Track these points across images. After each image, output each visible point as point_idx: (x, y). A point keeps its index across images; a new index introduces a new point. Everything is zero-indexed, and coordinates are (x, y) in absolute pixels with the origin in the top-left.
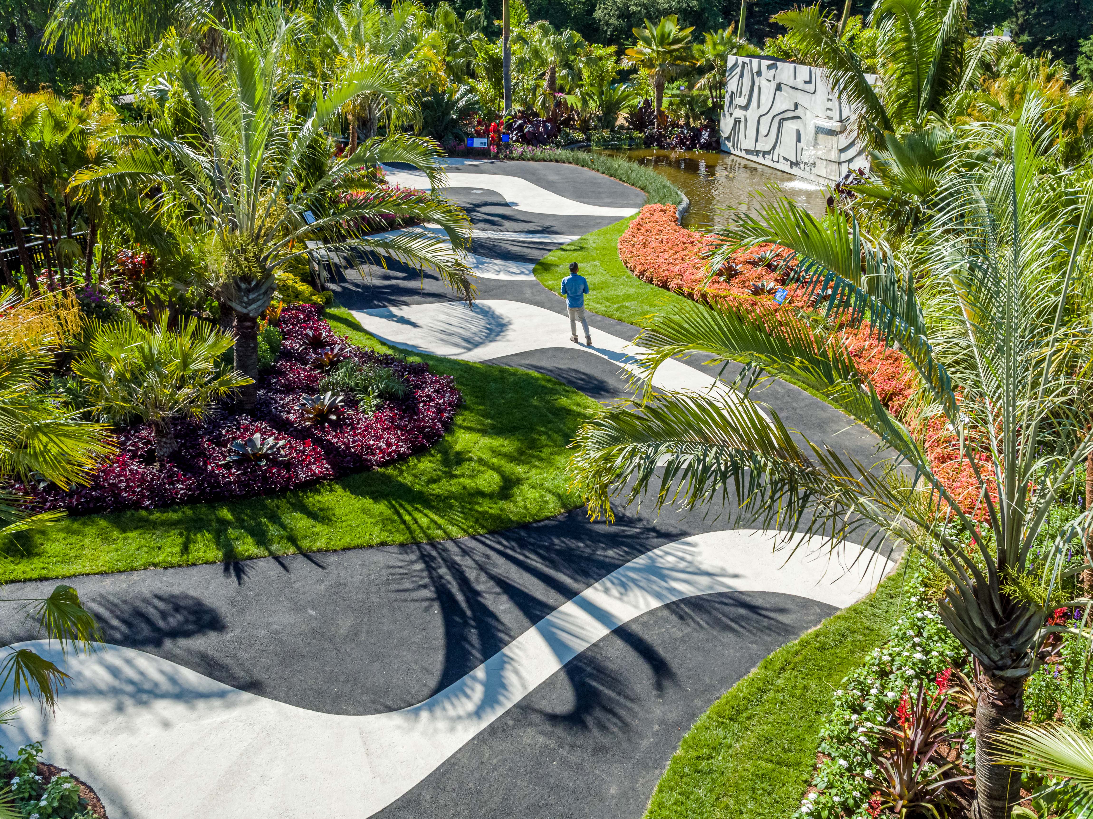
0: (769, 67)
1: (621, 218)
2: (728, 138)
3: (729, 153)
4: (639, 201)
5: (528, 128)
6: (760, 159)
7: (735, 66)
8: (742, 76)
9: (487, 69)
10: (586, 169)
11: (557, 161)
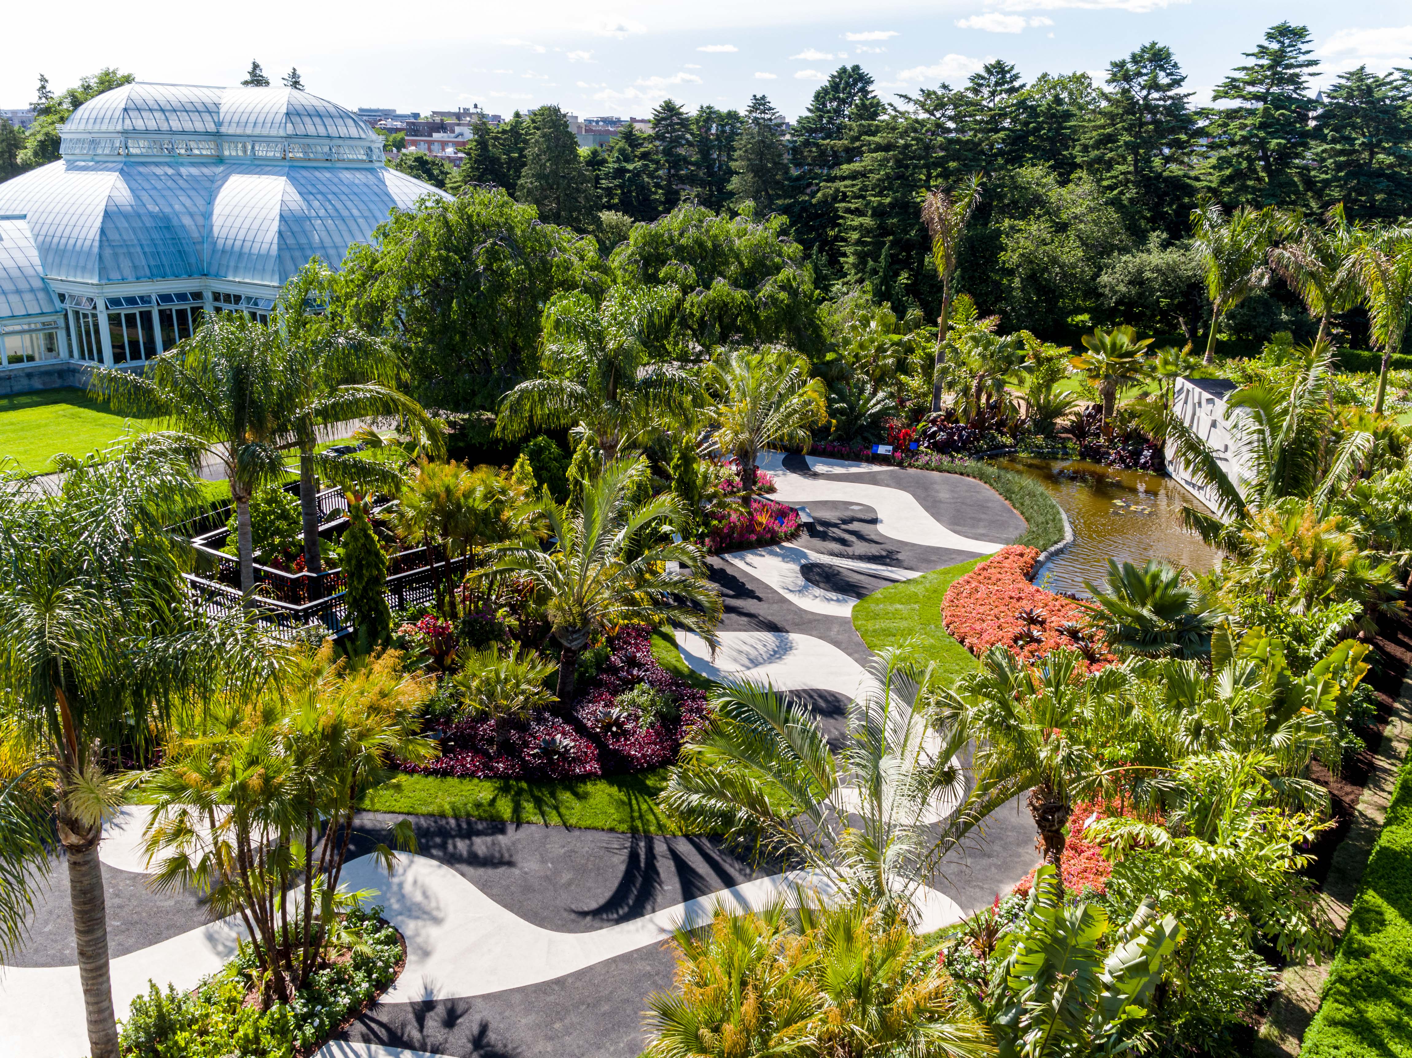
0: (1209, 401)
1: (980, 555)
2: (1171, 462)
3: (1170, 476)
4: (1014, 534)
5: (941, 436)
6: (1195, 492)
7: (1181, 390)
8: (1186, 402)
9: (922, 366)
10: (987, 486)
11: (962, 474)
